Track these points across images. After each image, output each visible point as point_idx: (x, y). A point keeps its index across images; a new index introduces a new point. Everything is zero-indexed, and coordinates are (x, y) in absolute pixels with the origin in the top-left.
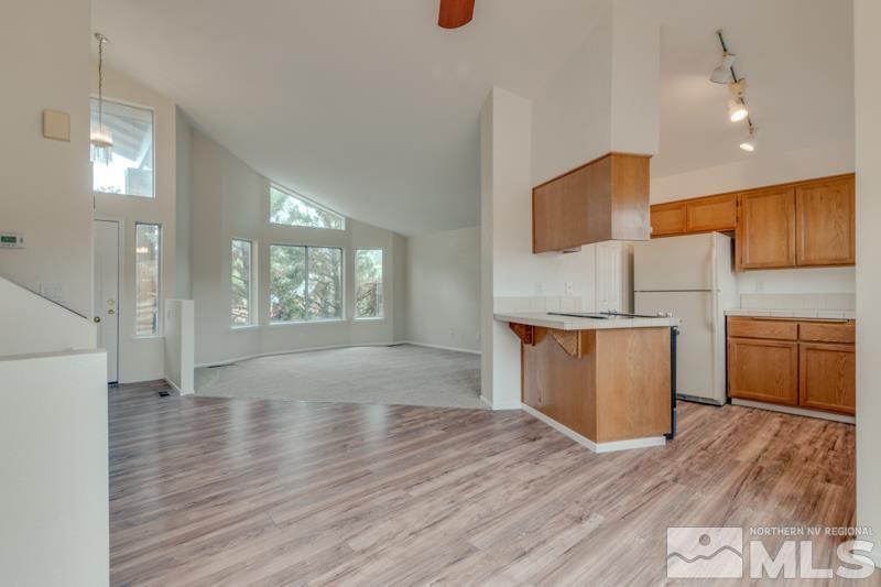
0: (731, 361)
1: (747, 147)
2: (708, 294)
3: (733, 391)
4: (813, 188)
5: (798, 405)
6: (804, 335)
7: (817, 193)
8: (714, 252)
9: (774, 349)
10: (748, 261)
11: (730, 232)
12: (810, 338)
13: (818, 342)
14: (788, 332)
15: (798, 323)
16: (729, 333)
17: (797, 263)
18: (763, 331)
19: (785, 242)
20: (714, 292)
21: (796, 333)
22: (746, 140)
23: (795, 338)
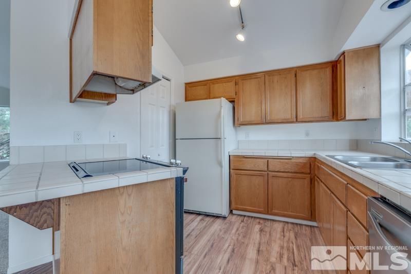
0: (233, 187)
1: (241, 37)
2: (219, 140)
3: (233, 206)
4: (274, 75)
5: (268, 213)
6: (271, 168)
7: (276, 78)
8: (222, 111)
9: (255, 177)
10: (241, 120)
11: (232, 102)
12: (274, 169)
13: (278, 172)
14: (262, 165)
15: (267, 159)
16: (232, 167)
17: (266, 121)
18: (249, 165)
19: (260, 108)
20: (223, 139)
21: (266, 166)
22: (240, 32)
23: (266, 169)
